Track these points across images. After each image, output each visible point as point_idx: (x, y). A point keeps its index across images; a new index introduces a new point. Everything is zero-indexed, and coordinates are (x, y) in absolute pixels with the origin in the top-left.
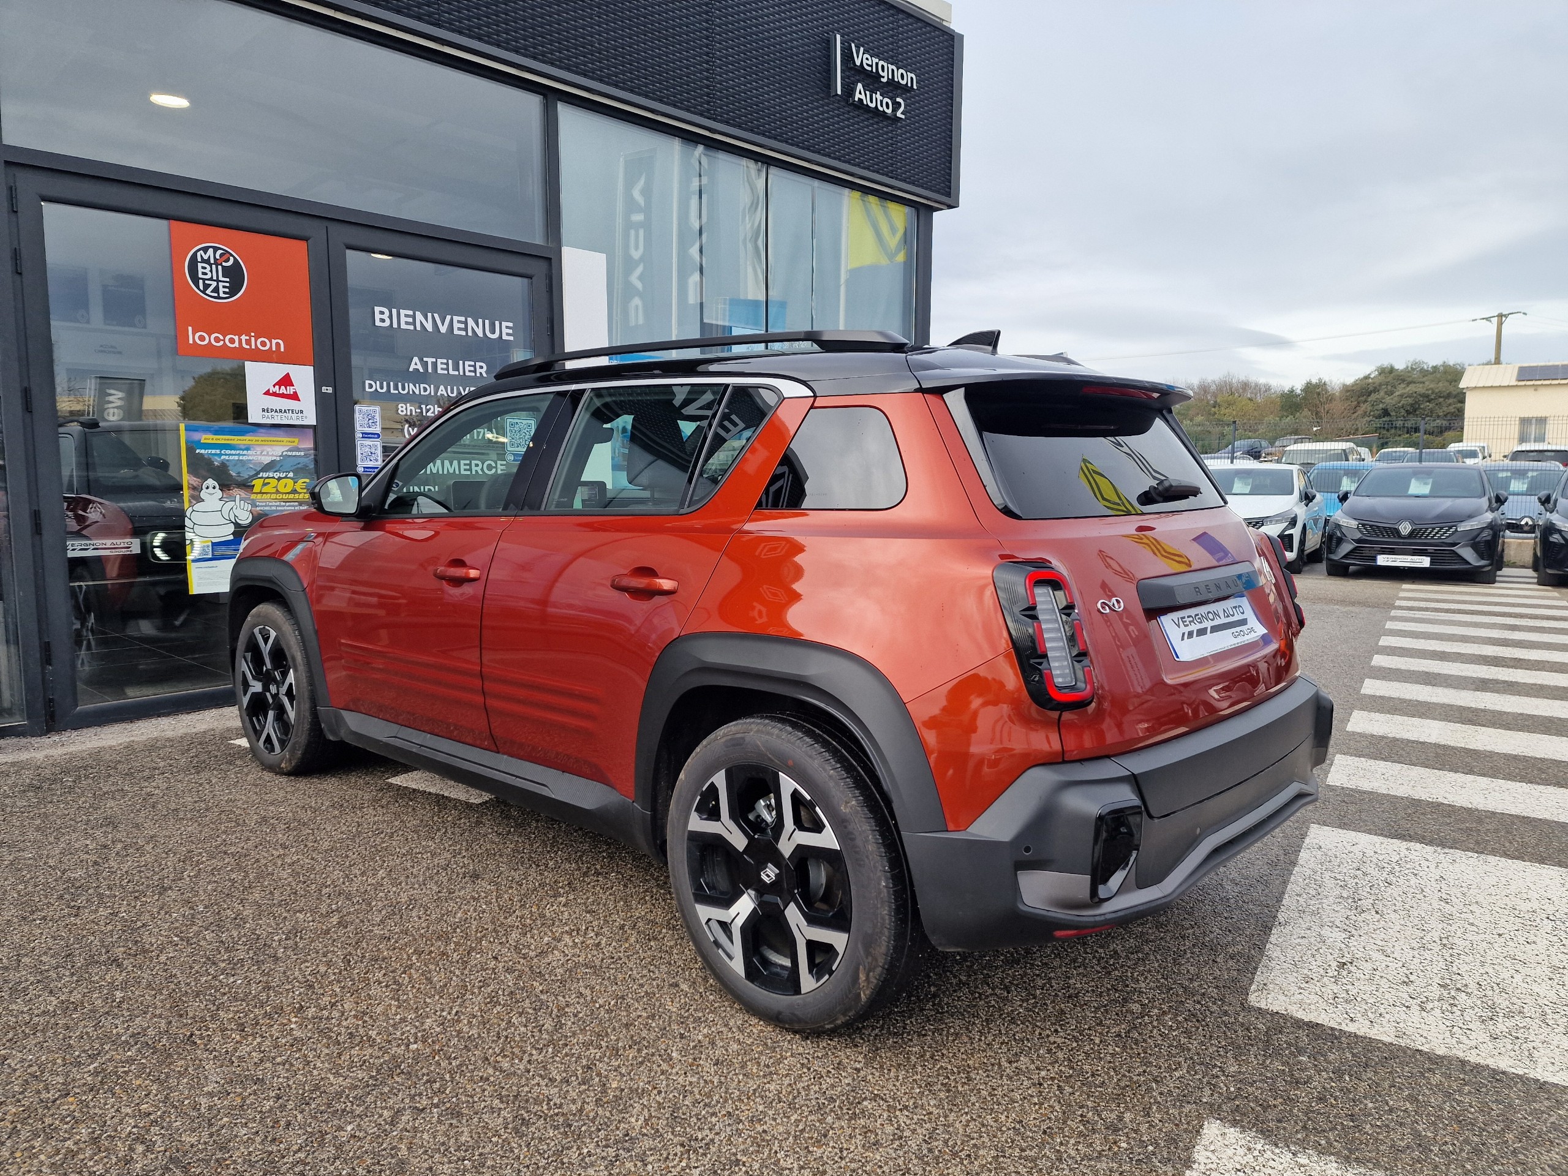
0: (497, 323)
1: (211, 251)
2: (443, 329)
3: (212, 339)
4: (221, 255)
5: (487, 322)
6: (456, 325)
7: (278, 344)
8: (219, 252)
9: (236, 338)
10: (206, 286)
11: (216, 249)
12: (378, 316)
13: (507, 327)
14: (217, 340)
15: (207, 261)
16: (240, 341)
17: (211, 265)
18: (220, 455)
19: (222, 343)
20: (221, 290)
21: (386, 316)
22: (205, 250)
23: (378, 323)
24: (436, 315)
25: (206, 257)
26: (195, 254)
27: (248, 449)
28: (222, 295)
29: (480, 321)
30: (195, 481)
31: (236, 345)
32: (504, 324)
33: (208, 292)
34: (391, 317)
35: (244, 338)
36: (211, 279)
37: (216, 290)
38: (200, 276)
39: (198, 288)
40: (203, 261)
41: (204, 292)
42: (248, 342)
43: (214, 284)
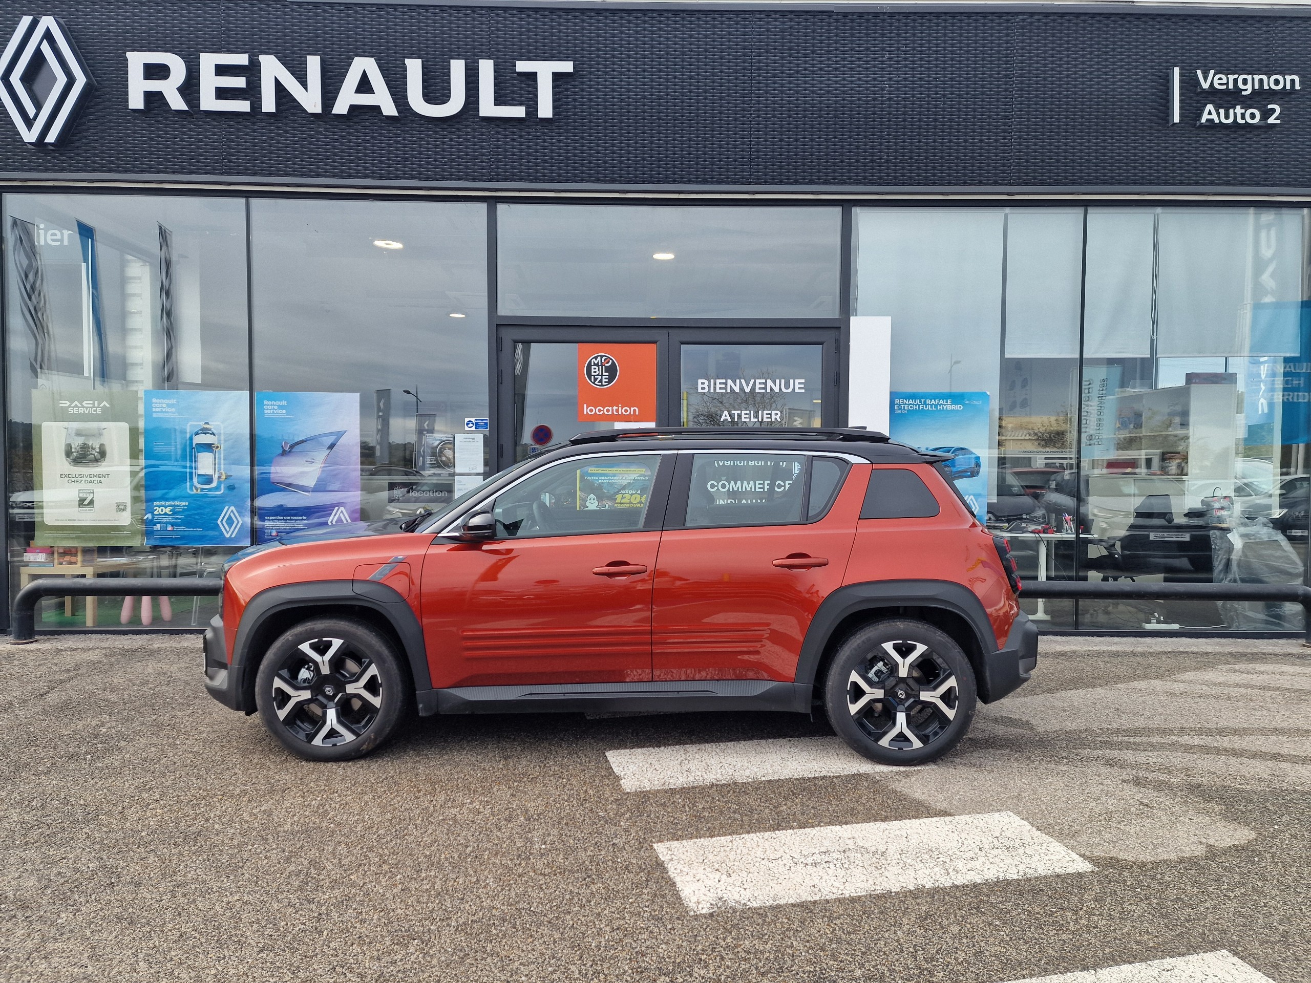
0: (791, 381)
1: (599, 358)
2: (747, 390)
3: (596, 411)
4: (605, 360)
5: (783, 381)
6: (758, 386)
7: (635, 410)
8: (604, 358)
9: (610, 408)
10: (595, 379)
11: (602, 357)
12: (700, 386)
13: (800, 383)
14: (600, 411)
15: (597, 365)
16: (613, 410)
17: (598, 366)
18: (599, 479)
19: (602, 412)
20: (604, 380)
21: (706, 386)
22: (596, 358)
23: (700, 390)
24: (743, 381)
25: (596, 362)
26: (590, 361)
27: (614, 476)
28: (604, 384)
29: (777, 381)
30: (583, 495)
31: (610, 413)
32: (797, 381)
33: (596, 383)
34: (709, 386)
35: (615, 408)
36: (598, 375)
37: (601, 381)
38: (593, 374)
39: (590, 379)
40: (595, 365)
41: (594, 383)
42: (617, 410)
43: (600, 377)
